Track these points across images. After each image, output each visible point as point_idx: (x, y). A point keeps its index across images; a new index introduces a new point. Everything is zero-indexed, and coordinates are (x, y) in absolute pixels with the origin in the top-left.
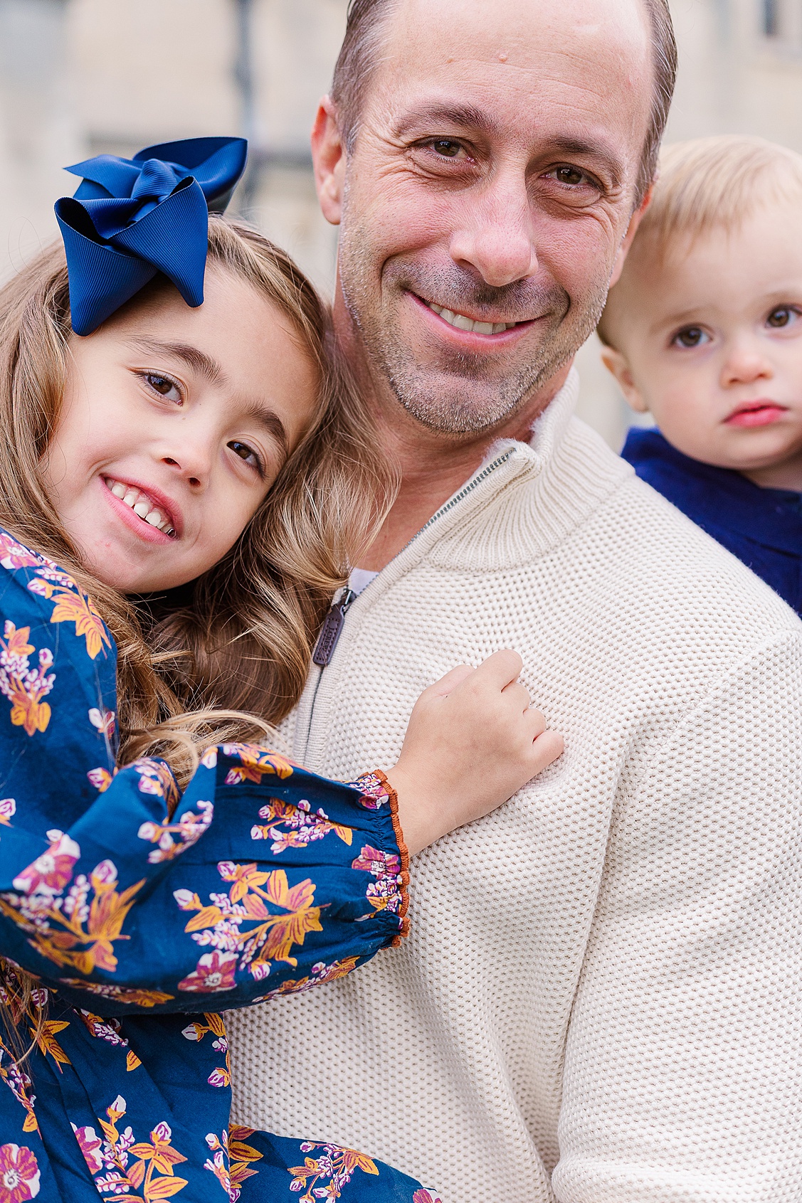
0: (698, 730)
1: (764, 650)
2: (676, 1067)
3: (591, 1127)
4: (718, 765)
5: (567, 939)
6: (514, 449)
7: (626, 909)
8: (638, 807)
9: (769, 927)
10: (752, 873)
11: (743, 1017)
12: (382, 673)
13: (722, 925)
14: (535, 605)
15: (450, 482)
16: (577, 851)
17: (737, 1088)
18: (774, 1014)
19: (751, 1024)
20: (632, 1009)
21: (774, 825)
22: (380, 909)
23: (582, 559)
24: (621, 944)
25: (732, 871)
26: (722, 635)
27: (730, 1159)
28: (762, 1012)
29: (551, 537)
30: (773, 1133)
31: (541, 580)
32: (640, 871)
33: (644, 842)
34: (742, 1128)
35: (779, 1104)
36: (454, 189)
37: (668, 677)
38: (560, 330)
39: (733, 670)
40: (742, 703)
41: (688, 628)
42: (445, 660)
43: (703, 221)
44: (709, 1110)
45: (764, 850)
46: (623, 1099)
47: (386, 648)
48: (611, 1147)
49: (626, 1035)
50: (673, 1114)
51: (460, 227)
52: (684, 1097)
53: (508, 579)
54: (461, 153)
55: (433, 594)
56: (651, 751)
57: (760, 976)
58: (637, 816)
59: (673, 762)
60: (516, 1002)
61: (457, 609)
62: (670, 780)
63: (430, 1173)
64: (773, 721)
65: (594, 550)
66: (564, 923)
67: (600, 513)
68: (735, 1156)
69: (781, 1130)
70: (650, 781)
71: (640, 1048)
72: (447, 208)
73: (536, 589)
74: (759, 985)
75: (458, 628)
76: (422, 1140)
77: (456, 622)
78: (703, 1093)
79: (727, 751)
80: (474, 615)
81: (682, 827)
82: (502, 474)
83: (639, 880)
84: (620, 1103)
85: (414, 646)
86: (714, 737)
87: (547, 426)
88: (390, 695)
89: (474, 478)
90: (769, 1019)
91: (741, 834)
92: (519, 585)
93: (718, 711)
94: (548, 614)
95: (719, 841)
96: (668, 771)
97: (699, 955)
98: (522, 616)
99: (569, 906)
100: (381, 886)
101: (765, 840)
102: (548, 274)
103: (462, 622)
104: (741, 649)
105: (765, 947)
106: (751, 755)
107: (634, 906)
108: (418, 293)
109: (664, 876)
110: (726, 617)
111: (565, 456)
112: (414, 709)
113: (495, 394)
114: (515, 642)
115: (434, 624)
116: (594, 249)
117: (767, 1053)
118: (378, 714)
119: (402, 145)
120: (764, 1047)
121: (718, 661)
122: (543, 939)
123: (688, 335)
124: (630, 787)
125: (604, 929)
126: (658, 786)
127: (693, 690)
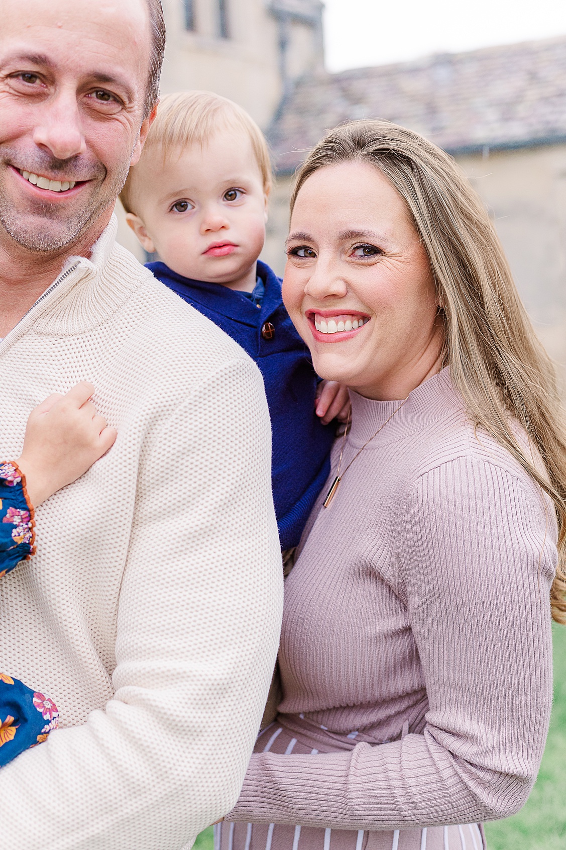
0: (185, 415)
1: (223, 369)
2: (179, 605)
3: (132, 643)
4: (197, 434)
5: (118, 540)
6: (79, 262)
7: (149, 520)
8: (153, 460)
9: (230, 524)
10: (219, 494)
11: (216, 575)
12: (8, 398)
13: (202, 523)
14: (96, 355)
15: (42, 282)
16: (119, 488)
17: (213, 614)
18: (233, 573)
19: (220, 578)
20: (153, 575)
21: (231, 467)
22: (19, 543)
23: (122, 325)
24: (146, 540)
25: (207, 494)
26: (199, 361)
27: (209, 653)
28: (226, 571)
29: (104, 315)
30: (234, 638)
31: (99, 340)
32: (156, 497)
33: (158, 480)
34: (216, 636)
35: (237, 622)
36: (34, 102)
37: (168, 386)
38: (101, 188)
39: (205, 380)
40: (211, 398)
41: (180, 358)
42: (45, 389)
43: (186, 140)
44: (197, 627)
45: (225, 481)
46: (149, 626)
47: (10, 383)
48: (143, 653)
49: (150, 590)
50: (178, 631)
51: (38, 125)
52: (183, 621)
53: (80, 340)
54: (38, 81)
55: (36, 350)
56: (159, 428)
57: (225, 552)
58: (152, 465)
59: (172, 433)
60: (90, 584)
61: (51, 358)
62: (170, 444)
63: (42, 685)
64: (229, 408)
65: (129, 320)
66: (115, 531)
67: (132, 298)
68: (212, 651)
69: (238, 636)
70: (159, 445)
71: (158, 596)
72: (31, 114)
73: (97, 345)
74: (224, 557)
75: (52, 370)
76: (36, 666)
77: (51, 366)
78: (194, 618)
79: (202, 426)
80: (61, 361)
81: (178, 470)
82: (73, 277)
83: (155, 502)
84: (148, 628)
85: (26, 381)
86: (195, 418)
87: (100, 249)
88: (14, 411)
89: (57, 280)
90: (231, 575)
91: (211, 472)
92: (87, 343)
93: (197, 403)
94: (104, 359)
95: (199, 477)
96: (169, 439)
97: (190, 541)
98: (89, 362)
99: (117, 520)
100: (20, 529)
101: (225, 475)
102: (92, 153)
103: (54, 366)
104: (210, 368)
105: (228, 536)
106: (216, 428)
107: (153, 517)
108: (16, 165)
109: (169, 499)
110: (202, 352)
111: (111, 266)
112: (29, 419)
113: (64, 228)
114: (86, 377)
115: (37, 368)
116: (120, 140)
117: (230, 594)
118: (7, 422)
119: (2, 76)
120: (228, 591)
121: (196, 375)
122: (103, 543)
123: (181, 205)
124: (148, 449)
125: (137, 533)
126: (164, 447)
127: (182, 392)
